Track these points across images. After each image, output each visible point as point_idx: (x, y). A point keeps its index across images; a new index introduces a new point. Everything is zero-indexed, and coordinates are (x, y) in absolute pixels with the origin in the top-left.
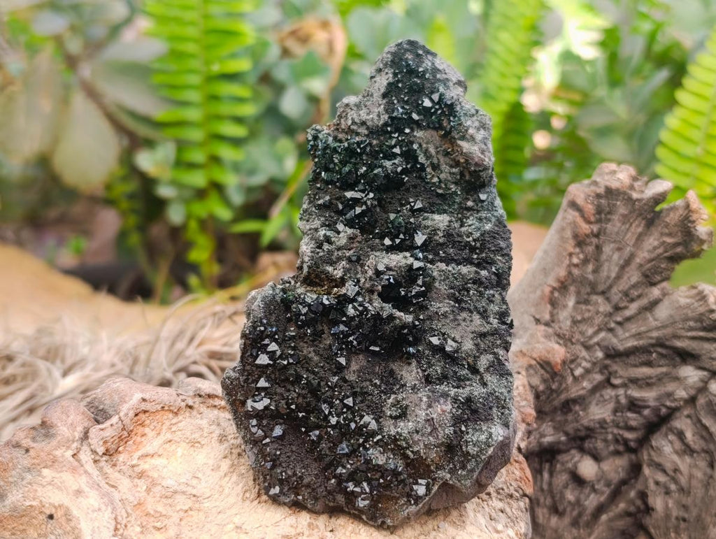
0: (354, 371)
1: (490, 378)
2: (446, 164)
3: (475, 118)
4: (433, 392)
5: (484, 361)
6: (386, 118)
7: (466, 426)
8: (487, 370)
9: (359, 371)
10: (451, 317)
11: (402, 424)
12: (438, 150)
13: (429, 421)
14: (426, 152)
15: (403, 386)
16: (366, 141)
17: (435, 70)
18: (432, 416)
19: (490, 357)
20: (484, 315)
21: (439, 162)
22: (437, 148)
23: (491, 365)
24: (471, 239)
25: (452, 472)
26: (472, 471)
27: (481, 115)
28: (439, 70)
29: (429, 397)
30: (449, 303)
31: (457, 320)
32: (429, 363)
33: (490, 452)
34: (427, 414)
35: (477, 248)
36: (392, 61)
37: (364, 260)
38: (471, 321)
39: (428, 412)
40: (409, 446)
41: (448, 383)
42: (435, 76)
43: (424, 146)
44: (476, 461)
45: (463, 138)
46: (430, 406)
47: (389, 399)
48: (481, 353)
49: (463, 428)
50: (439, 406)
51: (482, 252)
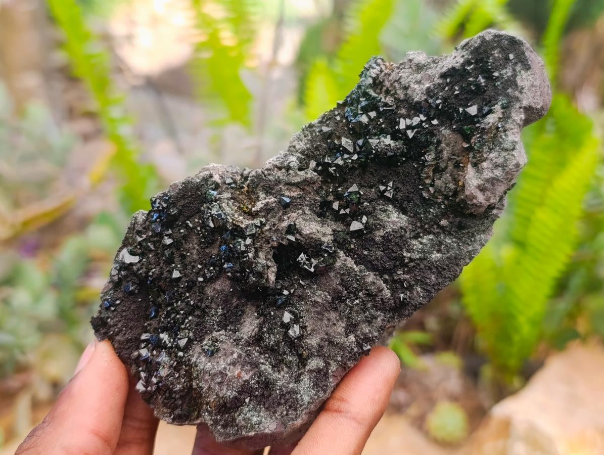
0: (214, 289)
1: (306, 379)
2: (451, 175)
3: (504, 154)
4: (249, 355)
5: (314, 363)
6: (423, 99)
7: (250, 400)
8: (311, 371)
9: (218, 292)
10: (319, 309)
11: (204, 359)
12: (453, 157)
13: (222, 374)
14: (439, 153)
15: (235, 331)
16: (391, 106)
17: (512, 82)
18: (227, 372)
19: (322, 364)
20: (351, 328)
21: (446, 168)
22: (454, 155)
23: (319, 371)
24: (409, 255)
25: (216, 422)
26: (228, 435)
27: (513, 155)
28: (516, 85)
29: (240, 356)
30: (326, 297)
31: (323, 315)
32: (271, 329)
33: (250, 434)
34: (225, 368)
35: (408, 267)
36: (476, 49)
37: (291, 210)
38: (335, 324)
39: (228, 368)
40: (197, 378)
41: (269, 357)
42: (505, 88)
43: (443, 145)
44: (238, 430)
45: (475, 165)
46: (234, 364)
47: (216, 332)
48: (319, 356)
49: (247, 400)
50: (239, 370)
51: (408, 273)
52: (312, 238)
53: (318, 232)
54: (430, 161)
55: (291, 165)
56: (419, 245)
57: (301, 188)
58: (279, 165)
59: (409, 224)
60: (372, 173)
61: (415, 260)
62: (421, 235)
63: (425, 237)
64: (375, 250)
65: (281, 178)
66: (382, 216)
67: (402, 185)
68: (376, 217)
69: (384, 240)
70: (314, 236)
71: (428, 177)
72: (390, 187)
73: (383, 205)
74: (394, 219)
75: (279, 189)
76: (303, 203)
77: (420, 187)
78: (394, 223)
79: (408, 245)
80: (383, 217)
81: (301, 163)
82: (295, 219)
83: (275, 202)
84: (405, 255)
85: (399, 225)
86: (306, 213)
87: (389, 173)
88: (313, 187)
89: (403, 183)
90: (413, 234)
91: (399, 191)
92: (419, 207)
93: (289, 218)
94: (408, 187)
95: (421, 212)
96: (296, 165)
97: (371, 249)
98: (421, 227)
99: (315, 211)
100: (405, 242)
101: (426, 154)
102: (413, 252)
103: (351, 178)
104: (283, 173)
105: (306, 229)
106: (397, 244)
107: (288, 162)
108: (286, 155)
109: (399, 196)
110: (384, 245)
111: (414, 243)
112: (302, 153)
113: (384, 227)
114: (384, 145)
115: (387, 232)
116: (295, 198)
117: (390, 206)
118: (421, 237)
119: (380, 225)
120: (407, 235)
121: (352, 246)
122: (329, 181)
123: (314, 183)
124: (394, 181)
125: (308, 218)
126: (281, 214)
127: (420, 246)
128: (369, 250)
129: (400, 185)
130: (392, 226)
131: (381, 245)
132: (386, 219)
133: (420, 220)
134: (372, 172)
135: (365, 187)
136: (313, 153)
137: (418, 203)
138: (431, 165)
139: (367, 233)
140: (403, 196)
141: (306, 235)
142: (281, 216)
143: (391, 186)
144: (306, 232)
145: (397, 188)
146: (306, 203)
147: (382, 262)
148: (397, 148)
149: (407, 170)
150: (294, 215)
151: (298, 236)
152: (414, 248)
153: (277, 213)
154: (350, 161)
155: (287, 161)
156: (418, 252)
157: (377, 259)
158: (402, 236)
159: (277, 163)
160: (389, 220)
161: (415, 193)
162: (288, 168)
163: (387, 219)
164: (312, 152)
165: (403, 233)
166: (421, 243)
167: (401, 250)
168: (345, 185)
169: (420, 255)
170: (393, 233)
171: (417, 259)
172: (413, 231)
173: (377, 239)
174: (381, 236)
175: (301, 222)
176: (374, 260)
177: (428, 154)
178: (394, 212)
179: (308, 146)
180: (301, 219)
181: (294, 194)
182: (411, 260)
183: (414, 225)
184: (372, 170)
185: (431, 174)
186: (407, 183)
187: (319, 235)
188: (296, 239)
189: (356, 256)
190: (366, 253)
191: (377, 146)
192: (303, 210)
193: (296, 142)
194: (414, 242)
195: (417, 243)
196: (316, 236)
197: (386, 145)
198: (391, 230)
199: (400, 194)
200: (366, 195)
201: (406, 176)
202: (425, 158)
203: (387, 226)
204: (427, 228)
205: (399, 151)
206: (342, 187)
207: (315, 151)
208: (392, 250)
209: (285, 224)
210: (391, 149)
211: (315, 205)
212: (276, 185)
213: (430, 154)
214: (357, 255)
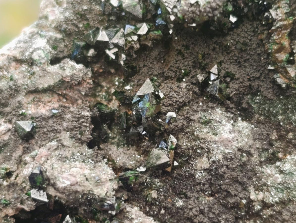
52: (76, 192)
53: (87, 179)
54: (281, 20)
55: (35, 57)
56: (277, 175)
57: (59, 95)
58: (19, 56)
59: (255, 140)
60: (180, 52)
61: (272, 205)
62: (280, 155)
63: (288, 157)
64: (196, 196)
65: (20, 82)
66: (204, 132)
67: (236, 68)
68: (193, 134)
69: (211, 175)
70: (80, 189)
71: (281, 49)
72: (215, 74)
73: (204, 111)
74: (226, 135)
75: (18, 105)
76: (59, 127)
77: (270, 67)
78: (226, 143)
79: (258, 178)
80: (206, 134)
81: (54, 48)
82: (43, 159)
83: (9, 130)
84: (253, 197)
85: (236, 145)
86: (65, 144)
87: (212, 47)
88: (80, 91)
89: (239, 63)
90: (265, 155)
91: (232, 79)
92: (272, 103)
93: (33, 158)
94: (248, 70)
95: (277, 112)
96: (43, 55)
97: (189, 194)
98: (281, 138)
99: (80, 139)
100: (250, 174)
101: (271, 8)
102: (268, 190)
103: (145, 66)
104: (22, 72)
105: (63, 178)
106: (236, 180)
107: (31, 50)
108: (33, 35)
109: (233, 89)
110: (211, 185)
111: (269, 172)
112: (58, 28)
113: (209, 152)
114: (186, 5)
115: (214, 162)
116: (46, 119)
117: (218, 110)
118: (280, 160)
119: (202, 148)
120: (255, 159)
121: (154, 194)
122: (113, 71)
123: (79, 84)
124: (220, 64)
125: (69, 155)
126: (19, 152)
127: (280, 178)
128: (186, 197)
129: (233, 69)
130: (222, 148)
131: (207, 186)
132: (211, 137)
133: (278, 127)
134: (180, 50)
135: (171, 78)
136: (77, 26)
137: (269, 96)
138: (285, 27)
139: (181, 165)
140: (240, 87)
141: (65, 189)
142: (20, 157)
143: (216, 72)
144: (64, 183)
145: (228, 75)
146: (65, 124)
147: (211, 215)
148: (211, 8)
149: (242, 40)
150: (43, 151)
151: (52, 192)
152: (269, 183)
153: (13, 151)
154: (135, 38)
155: (31, 47)
156: (276, 188)
157: (202, 212)
158: (243, 165)
159: (17, 53)
160: (217, 138)
161: (262, 78)
162: (31, 63)
163: (213, 136)
164: (73, 24)
165: (244, 159)
166: (281, 172)
167: (245, 189)
168: (135, 79)
169: (280, 195)
170: (226, 163)
171: (276, 202)
172: (264, 150)
173: (198, 175)
174: (205, 170)
175: (55, 166)
176: (196, 216)
177: (275, 7)
178: (224, 122)
179: (67, 14)
180: (54, 160)
181: (43, 111)
182: (265, 205)
183: (265, 140)
184: (179, 47)
185: (286, 43)
186: (245, 61)
187: (89, 186)
188: (49, 196)
189: (163, 211)
190: (180, 203)
191: (175, 7)
192: (59, 141)
193: (48, 10)
194: (269, 170)
195: (274, 172)
196: (82, 188)
197: (192, 5)
198: (221, 157)
199: (234, 86)
200: (170, 98)
201: (241, 51)
202: (271, 14)
203: (213, 150)
204: (291, 139)
205: (216, 12)
206: (132, 83)
207: (80, 22)
208: (229, 192)
209: (27, 171)
210: (200, 11)
211: (80, 128)
212: (12, 96)
213: (279, 7)
214: (165, 208)
